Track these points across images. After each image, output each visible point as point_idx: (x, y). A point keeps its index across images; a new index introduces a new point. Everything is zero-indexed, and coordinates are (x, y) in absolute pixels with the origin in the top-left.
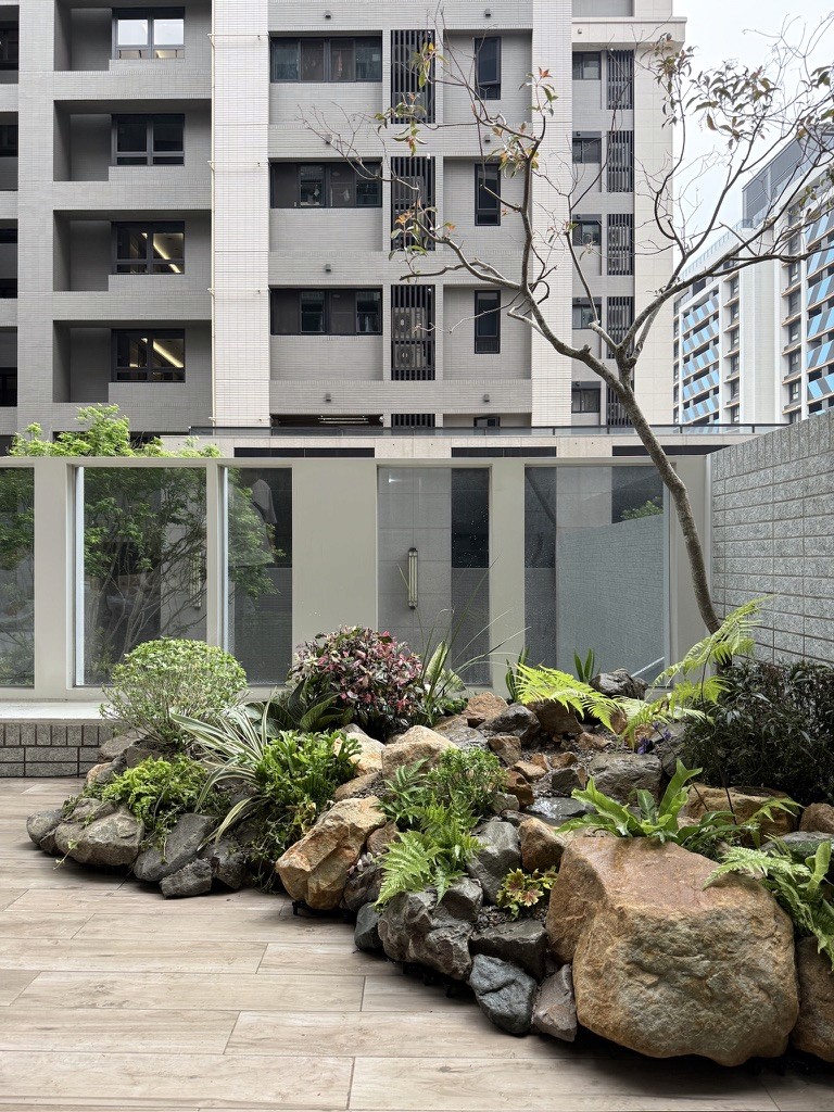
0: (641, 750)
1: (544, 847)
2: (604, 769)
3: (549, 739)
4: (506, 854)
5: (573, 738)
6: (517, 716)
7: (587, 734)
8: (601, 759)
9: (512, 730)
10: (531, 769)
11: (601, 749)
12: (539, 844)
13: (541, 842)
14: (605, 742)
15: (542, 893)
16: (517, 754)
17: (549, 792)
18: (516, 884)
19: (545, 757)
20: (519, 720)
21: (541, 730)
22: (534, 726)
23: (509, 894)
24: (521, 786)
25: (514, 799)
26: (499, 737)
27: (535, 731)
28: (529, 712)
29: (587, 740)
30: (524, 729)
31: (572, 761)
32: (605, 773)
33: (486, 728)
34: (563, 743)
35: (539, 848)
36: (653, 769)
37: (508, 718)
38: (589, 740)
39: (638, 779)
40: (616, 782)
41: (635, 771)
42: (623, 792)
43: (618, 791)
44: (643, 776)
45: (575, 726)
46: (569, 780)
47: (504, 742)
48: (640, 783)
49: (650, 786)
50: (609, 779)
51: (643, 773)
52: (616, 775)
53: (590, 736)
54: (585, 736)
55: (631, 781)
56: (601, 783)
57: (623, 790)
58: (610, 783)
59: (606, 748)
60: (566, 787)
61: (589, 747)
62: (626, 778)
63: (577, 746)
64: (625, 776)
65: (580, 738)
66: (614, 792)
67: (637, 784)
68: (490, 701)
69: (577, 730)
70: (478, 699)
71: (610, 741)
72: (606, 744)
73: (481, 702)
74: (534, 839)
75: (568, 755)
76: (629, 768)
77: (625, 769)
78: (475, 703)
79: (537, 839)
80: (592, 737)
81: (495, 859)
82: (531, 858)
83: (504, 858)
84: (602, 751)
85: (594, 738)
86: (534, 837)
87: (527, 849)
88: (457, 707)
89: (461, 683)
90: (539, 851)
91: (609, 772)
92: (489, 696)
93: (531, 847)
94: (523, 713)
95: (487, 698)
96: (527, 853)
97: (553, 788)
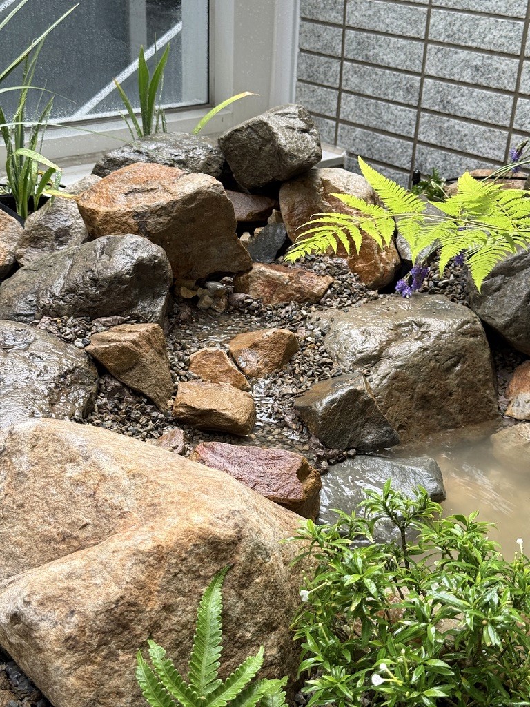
2: (375, 359)
6: (139, 267)
9: (132, 305)
11: (316, 301)
20: (144, 276)
30: (159, 296)
31: (291, 350)
38: (282, 284)
39: (455, 365)
40: (415, 382)
41: (448, 349)
42: (433, 402)
43: (425, 401)
44: (463, 356)
45: (237, 255)
46: (353, 416)
47: (139, 350)
48: (462, 372)
49: (479, 373)
50: (403, 380)
51: (463, 347)
52: (414, 366)
53: (279, 274)
54: (267, 276)
55: (444, 371)
56: (390, 395)
57: (434, 397)
58: (406, 389)
59: (328, 297)
60: (349, 433)
61: (282, 300)
62: (434, 368)
63: (249, 301)
64: (432, 364)
65: (252, 282)
66: (416, 405)
67: (457, 375)
69: (241, 264)
71: (330, 279)
72: (325, 286)
75: (281, 338)
76: (431, 344)
77: (426, 350)
80: (286, 276)
84: (320, 304)
85: (291, 278)
91: (394, 362)
94: (149, 256)
97: (325, 445)
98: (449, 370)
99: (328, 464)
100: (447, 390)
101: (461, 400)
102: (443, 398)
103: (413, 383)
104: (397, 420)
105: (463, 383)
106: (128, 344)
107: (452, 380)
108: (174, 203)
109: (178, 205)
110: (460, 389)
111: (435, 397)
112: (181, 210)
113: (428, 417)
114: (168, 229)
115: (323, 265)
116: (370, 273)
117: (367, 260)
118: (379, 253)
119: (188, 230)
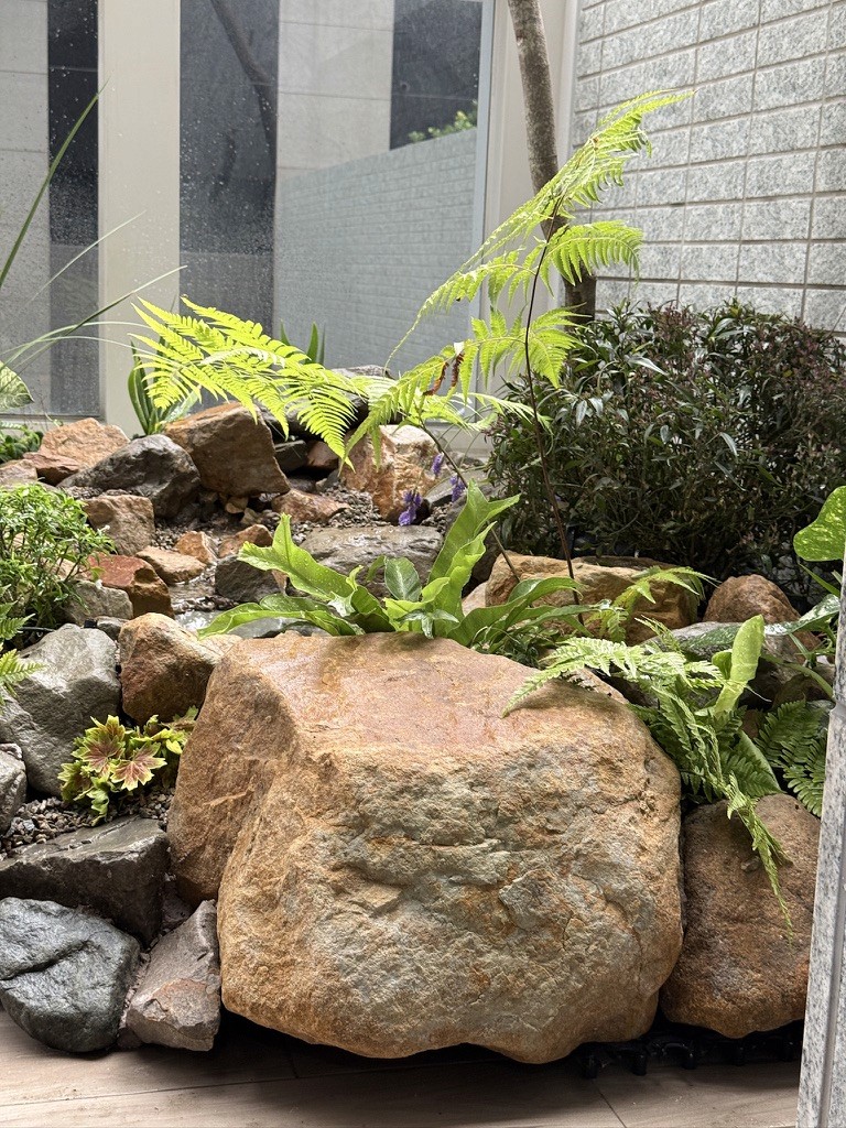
0: (404, 518)
1: (172, 668)
2: (325, 555)
3: (219, 506)
4: (87, 688)
5: (268, 505)
6: (148, 454)
7: (296, 493)
8: (324, 539)
9: (135, 484)
10: (172, 561)
11: (324, 521)
12: (160, 663)
13: (168, 659)
14: (334, 506)
15: (161, 762)
16: (143, 533)
17: (208, 600)
18: (105, 749)
19: (206, 539)
20: (152, 465)
21: (201, 488)
22: (182, 478)
23: (87, 769)
24: (145, 586)
25: (121, 599)
26: (105, 498)
27: (186, 489)
28: (173, 448)
29: (297, 506)
30: (162, 482)
32: (329, 563)
33: (76, 483)
34: (248, 515)
35: (160, 669)
36: (425, 550)
37: (126, 460)
38: (302, 505)
45: (273, 477)
46: (251, 575)
47: (114, 508)
53: (303, 496)
54: (294, 498)
59: (335, 518)
60: (244, 589)
63: (275, 518)
65: (284, 503)
68: (94, 437)
69: (276, 486)
70: (66, 433)
71: (345, 505)
72: (335, 509)
73: (72, 438)
74: (151, 652)
75: (254, 530)
76: (377, 551)
77: (369, 553)
78: (60, 441)
79: (157, 652)
80: (307, 498)
81: (58, 700)
82: (143, 693)
83: (79, 697)
84: (328, 524)
85: (311, 500)
86: (150, 648)
87: (134, 675)
88: (14, 449)
89: (22, 389)
90: (160, 677)
91: (337, 560)
92: (91, 425)
93: (144, 670)
94: (161, 448)
95: (86, 431)
96: (133, 684)
97: (217, 593)
99: (216, 609)
106: (106, 501)
108: (217, 422)
109: (220, 424)
112: (222, 428)
114: (210, 444)
115: (346, 496)
116: (387, 507)
117: (387, 495)
118: (397, 489)
119: (228, 448)
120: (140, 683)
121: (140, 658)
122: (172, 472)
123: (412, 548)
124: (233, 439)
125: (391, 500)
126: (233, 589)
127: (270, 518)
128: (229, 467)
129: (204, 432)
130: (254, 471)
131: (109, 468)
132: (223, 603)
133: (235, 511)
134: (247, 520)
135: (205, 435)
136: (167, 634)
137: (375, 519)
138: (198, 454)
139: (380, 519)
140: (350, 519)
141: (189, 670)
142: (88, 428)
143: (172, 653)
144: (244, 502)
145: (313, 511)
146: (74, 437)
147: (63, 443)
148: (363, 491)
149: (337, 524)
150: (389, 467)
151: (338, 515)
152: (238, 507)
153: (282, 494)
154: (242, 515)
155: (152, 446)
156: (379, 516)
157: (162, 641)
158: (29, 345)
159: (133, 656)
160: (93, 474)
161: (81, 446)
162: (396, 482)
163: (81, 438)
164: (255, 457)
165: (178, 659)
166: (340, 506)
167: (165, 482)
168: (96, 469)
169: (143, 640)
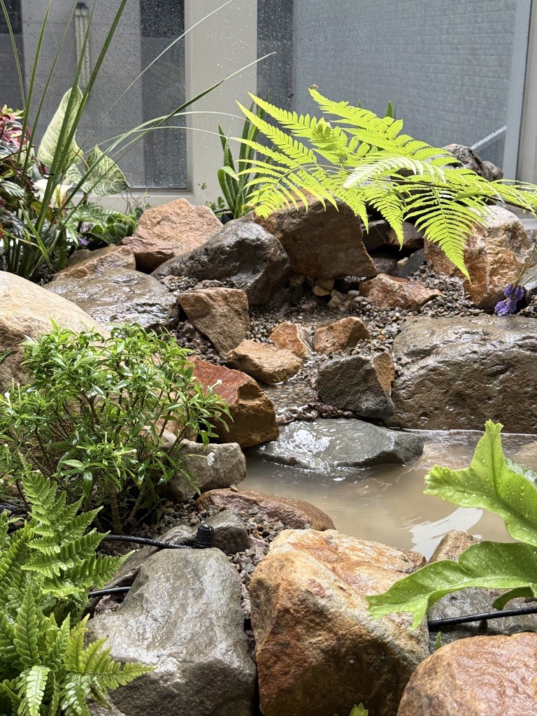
0: (502, 307)
2: (426, 353)
3: (307, 289)
4: (208, 677)
5: (355, 286)
6: (242, 244)
7: (385, 278)
8: (420, 331)
9: (230, 274)
10: (270, 358)
11: (415, 308)
14: (426, 293)
16: (239, 326)
17: (310, 408)
19: (301, 330)
20: (246, 253)
21: (292, 273)
22: (274, 266)
24: (250, 403)
25: (233, 454)
26: (202, 291)
27: (280, 274)
28: (265, 236)
29: (386, 290)
30: (255, 272)
31: (357, 335)
32: (431, 361)
33: (173, 272)
34: (336, 298)
35: (314, 657)
37: (220, 250)
38: (392, 291)
39: (502, 372)
40: (454, 379)
41: (497, 356)
42: (469, 401)
43: (460, 398)
44: (513, 366)
45: (362, 262)
46: (355, 381)
47: (211, 302)
48: (507, 380)
49: (528, 386)
50: (440, 374)
51: (515, 357)
52: (455, 364)
53: (392, 282)
54: (383, 283)
55: (488, 376)
56: (421, 384)
57: (470, 396)
58: (442, 382)
59: (427, 306)
60: (348, 396)
61: (390, 305)
62: (476, 370)
63: (364, 303)
64: (476, 366)
65: (372, 288)
66: (449, 400)
67: (501, 382)
68: (186, 217)
69: (364, 271)
70: (160, 213)
71: (436, 292)
72: (427, 297)
73: (166, 218)
74: (299, 629)
75: (349, 323)
76: (483, 349)
77: (475, 352)
78: (155, 221)
79: (308, 628)
80: (397, 284)
81: (168, 696)
82: (289, 691)
83: (197, 692)
84: (419, 312)
85: (401, 286)
86: (298, 622)
87: (275, 663)
88: (115, 228)
89: (118, 175)
90: (314, 668)
91: (439, 358)
92: (183, 205)
93: (289, 656)
94: (253, 237)
95: (179, 211)
96: (274, 676)
97: (320, 399)
98: (494, 375)
99: (320, 416)
100: (486, 394)
101: (499, 406)
102: (481, 400)
103: (451, 380)
104: (421, 407)
105: (505, 391)
106: (203, 295)
107: (495, 386)
108: (306, 207)
109: (309, 210)
110: (501, 396)
111: (471, 398)
113: (460, 414)
114: (300, 230)
115: (437, 281)
116: (480, 293)
117: (480, 282)
118: (491, 276)
119: (317, 233)
120: (284, 676)
121: (284, 637)
122: (265, 261)
123: (520, 346)
124: (321, 224)
125: (484, 287)
126: (337, 396)
127: (359, 303)
128: (318, 251)
129: (294, 218)
130: (342, 255)
131: (205, 258)
132: (326, 411)
133: (323, 293)
134: (334, 302)
135: (294, 221)
136: (322, 602)
137: (467, 307)
138: (289, 239)
139: (473, 306)
140: (442, 307)
141: (354, 654)
142: (180, 208)
143: (330, 630)
144: (330, 284)
145: (404, 297)
146: (168, 217)
147: (158, 223)
148: (452, 276)
149: (431, 313)
150: (481, 251)
151: (430, 302)
152: (325, 289)
153: (369, 278)
154: (328, 298)
155: (245, 235)
156: (472, 303)
157: (315, 613)
158: (124, 136)
159: (273, 633)
160: (188, 264)
161: (174, 226)
162: (489, 268)
163: (174, 218)
164: (343, 242)
165: (339, 639)
166: (431, 293)
167: (259, 272)
168: (192, 258)
169: (287, 611)
